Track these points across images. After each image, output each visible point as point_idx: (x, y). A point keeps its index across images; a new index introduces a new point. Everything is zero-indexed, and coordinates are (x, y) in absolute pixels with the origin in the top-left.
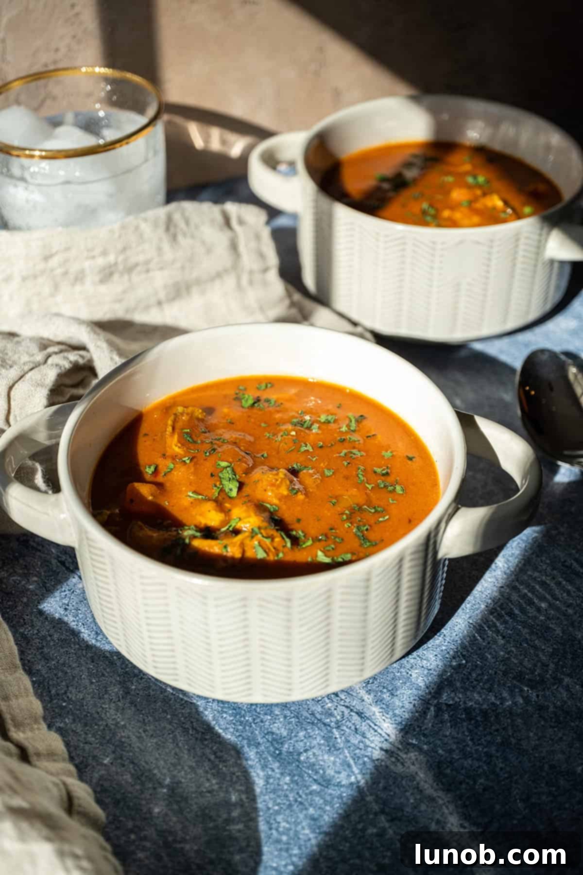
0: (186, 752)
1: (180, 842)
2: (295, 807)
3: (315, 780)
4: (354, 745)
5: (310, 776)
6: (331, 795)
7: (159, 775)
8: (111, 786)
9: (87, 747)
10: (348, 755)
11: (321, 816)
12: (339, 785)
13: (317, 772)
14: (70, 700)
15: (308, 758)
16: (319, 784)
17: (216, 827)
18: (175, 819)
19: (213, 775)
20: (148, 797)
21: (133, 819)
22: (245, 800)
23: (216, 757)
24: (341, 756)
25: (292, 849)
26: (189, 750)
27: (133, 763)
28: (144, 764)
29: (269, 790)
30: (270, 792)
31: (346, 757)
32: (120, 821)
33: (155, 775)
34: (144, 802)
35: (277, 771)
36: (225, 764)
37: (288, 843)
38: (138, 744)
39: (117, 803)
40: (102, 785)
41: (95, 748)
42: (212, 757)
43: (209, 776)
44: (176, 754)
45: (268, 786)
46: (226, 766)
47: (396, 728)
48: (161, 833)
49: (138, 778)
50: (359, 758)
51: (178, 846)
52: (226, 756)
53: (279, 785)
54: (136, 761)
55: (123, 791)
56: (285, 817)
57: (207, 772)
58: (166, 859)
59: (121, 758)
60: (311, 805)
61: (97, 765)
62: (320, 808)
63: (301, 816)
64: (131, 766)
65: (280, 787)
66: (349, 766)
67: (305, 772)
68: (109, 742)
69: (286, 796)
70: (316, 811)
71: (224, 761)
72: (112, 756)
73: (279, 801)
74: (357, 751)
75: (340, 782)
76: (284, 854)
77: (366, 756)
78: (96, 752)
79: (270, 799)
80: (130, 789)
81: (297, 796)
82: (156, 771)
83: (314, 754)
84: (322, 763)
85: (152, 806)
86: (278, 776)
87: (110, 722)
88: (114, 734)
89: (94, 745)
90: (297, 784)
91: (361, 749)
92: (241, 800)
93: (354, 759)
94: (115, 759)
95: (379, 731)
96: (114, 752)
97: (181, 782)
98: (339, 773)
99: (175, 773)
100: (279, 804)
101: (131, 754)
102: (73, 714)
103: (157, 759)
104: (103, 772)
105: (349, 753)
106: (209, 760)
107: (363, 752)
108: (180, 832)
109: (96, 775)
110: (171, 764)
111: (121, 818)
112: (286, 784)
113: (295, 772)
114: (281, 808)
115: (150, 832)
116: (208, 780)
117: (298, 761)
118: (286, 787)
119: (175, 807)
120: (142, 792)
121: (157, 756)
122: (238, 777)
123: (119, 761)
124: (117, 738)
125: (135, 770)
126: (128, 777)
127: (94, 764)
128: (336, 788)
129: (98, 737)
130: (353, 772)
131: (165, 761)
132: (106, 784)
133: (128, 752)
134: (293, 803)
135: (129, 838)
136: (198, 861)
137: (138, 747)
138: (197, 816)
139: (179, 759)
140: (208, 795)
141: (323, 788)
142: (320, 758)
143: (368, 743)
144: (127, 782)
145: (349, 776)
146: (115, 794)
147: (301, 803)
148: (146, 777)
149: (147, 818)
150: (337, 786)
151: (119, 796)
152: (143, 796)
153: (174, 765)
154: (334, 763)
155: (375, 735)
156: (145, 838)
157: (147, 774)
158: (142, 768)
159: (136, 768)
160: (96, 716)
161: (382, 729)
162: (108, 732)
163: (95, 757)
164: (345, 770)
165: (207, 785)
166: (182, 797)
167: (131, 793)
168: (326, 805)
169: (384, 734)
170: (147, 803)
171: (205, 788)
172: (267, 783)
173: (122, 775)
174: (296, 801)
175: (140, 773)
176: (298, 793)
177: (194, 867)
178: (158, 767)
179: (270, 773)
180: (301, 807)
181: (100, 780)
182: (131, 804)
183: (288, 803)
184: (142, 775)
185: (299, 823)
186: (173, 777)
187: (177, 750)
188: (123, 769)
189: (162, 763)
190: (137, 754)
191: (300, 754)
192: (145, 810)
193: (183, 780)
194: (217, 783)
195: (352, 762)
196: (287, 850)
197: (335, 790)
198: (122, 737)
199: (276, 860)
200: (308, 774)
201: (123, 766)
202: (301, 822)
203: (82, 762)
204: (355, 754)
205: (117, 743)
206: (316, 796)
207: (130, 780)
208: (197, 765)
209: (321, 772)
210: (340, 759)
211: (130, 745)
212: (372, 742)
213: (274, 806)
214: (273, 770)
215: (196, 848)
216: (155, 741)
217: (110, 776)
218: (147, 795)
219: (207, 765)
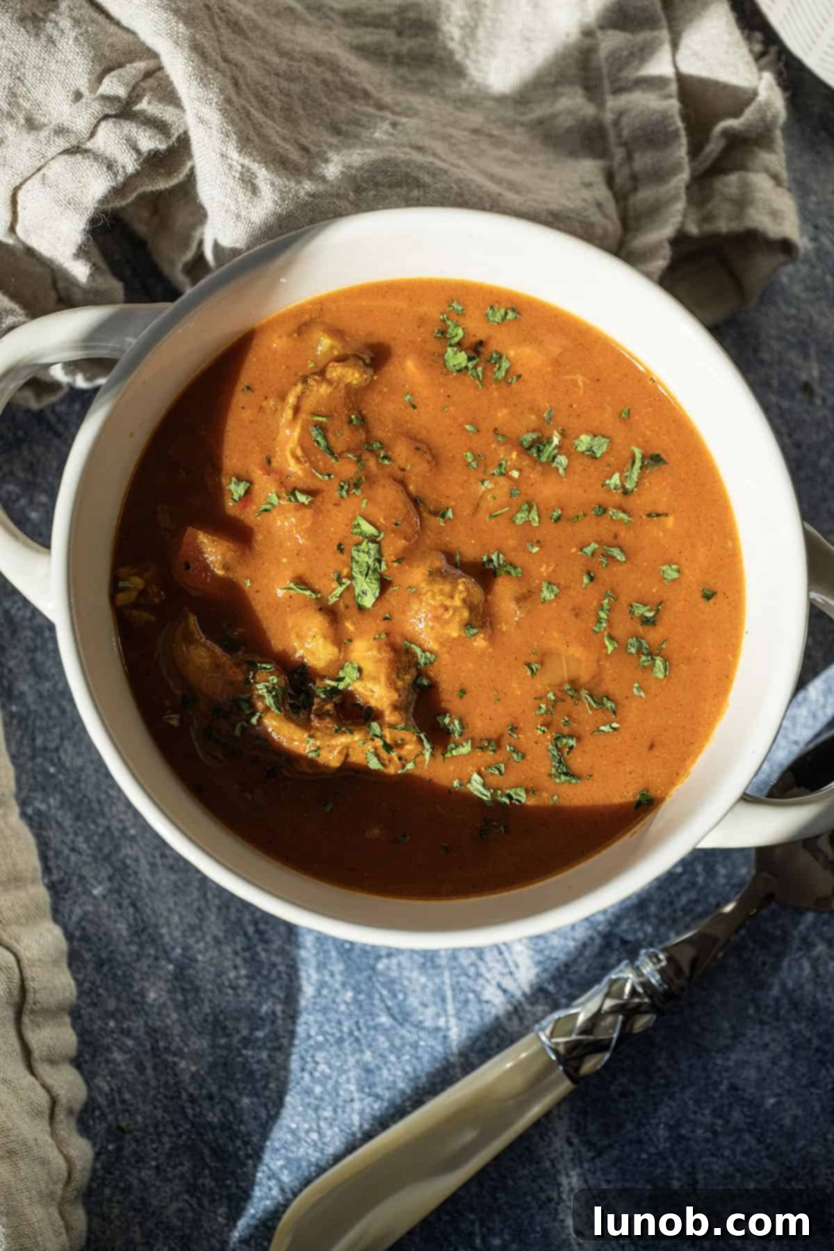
0: (214, 909)
1: (175, 1055)
2: (346, 1044)
3: (388, 1009)
4: (462, 967)
5: (382, 1000)
6: (402, 1038)
7: (167, 939)
8: (95, 934)
9: (73, 858)
10: (447, 980)
11: (379, 1068)
12: (419, 1026)
13: (394, 996)
14: (61, 766)
15: (388, 968)
16: (392, 1016)
17: (228, 1047)
18: (174, 1016)
19: (245, 960)
20: (145, 969)
21: (118, 998)
22: (279, 1014)
23: (258, 931)
24: (437, 980)
25: (324, 1109)
26: (219, 908)
27: (133, 905)
28: (149, 911)
29: (318, 1007)
30: (318, 1011)
31: (443, 983)
32: (99, 995)
33: (161, 936)
34: (137, 976)
35: (338, 977)
36: (265, 946)
37: (321, 1099)
38: (148, 877)
39: (100, 964)
40: (84, 929)
41: (85, 863)
42: (251, 929)
43: (239, 961)
44: (199, 910)
45: (318, 1000)
46: (265, 950)
47: (532, 957)
48: (151, 1031)
49: (137, 934)
50: (462, 990)
51: (170, 1059)
52: (271, 932)
53: (334, 1002)
54: (139, 904)
55: (111, 948)
56: (328, 1057)
57: (236, 953)
58: (149, 1072)
59: (119, 892)
60: (370, 1046)
61: (84, 893)
62: (381, 1056)
63: (351, 1061)
64: (131, 910)
65: (335, 1006)
66: (444, 1000)
67: (377, 990)
68: (107, 858)
69: (339, 1023)
70: (374, 1058)
71: (266, 942)
72: (107, 885)
73: (327, 1028)
74: (463, 979)
75: (421, 1022)
76: (310, 1112)
77: (474, 991)
78: (85, 871)
79: (316, 1022)
80: (123, 948)
81: (354, 1028)
82: (164, 931)
83: (399, 965)
84: (406, 983)
85: (147, 984)
86: (337, 986)
87: (115, 824)
88: (117, 848)
89: (86, 858)
90: (361, 1007)
91: (469, 977)
92: (274, 1013)
93: (453, 990)
94: (111, 891)
95: (506, 954)
96: (110, 879)
97: (196, 961)
98: (425, 1005)
99: (191, 941)
100: (324, 1034)
101: (135, 890)
102: (62, 792)
103: (170, 910)
104: (90, 908)
105: (451, 977)
106: (246, 934)
107: (470, 983)
108: (177, 1039)
109: (78, 911)
110: (190, 925)
111: (101, 991)
112: (346, 1003)
113: (363, 987)
114: (327, 1040)
115: (137, 1024)
116: (236, 967)
117: (373, 968)
118: (343, 1008)
119: (180, 997)
120: (139, 958)
121: (172, 905)
122: (279, 973)
123: (115, 896)
124: (121, 855)
125: (135, 919)
126: (122, 927)
127: (79, 889)
128: (413, 1030)
129: (92, 844)
130: (445, 1011)
131: (181, 917)
132: (91, 930)
133: (131, 884)
134: (345, 1036)
135: (107, 1024)
136: (191, 1089)
137: (148, 882)
138: (206, 1021)
139: (201, 920)
140: (230, 991)
141: (395, 1024)
142: (406, 973)
143: (483, 970)
144: (120, 935)
145: (438, 1015)
146: (99, 949)
147: (357, 1040)
148: (150, 935)
149: (138, 1004)
150: (416, 1026)
151: (104, 955)
152: (138, 965)
153: (192, 928)
154: (424, 987)
155: (498, 961)
156: (127, 1033)
157: (150, 930)
158: (145, 917)
159: (138, 916)
160: (96, 806)
161: (511, 953)
162: (107, 840)
163: (82, 878)
164: (435, 1004)
165: (232, 974)
166: (191, 982)
167: (122, 955)
168: (391, 1052)
169: (511, 964)
170: (142, 979)
171: (229, 979)
172: (319, 991)
173: (115, 922)
174: (351, 1033)
175: (141, 926)
176: (357, 1023)
177: (184, 1096)
178: (168, 924)
179: (327, 978)
180: (355, 1045)
181: (82, 919)
182: (119, 973)
183: (338, 1035)
184: (143, 930)
185: (345, 1072)
186: (186, 948)
187: (203, 903)
188: (119, 911)
189: (176, 919)
190: (143, 893)
191: (378, 958)
192: (136, 989)
193: (200, 957)
194: (247, 977)
195: (449, 994)
196: (317, 1109)
197: (410, 1032)
198: (127, 856)
199: (297, 1119)
200: (381, 995)
201: (120, 906)
202: (349, 1070)
203: (61, 881)
204: (458, 983)
205: (118, 865)
206: (382, 1035)
207: (125, 933)
208: (226, 937)
209: (401, 996)
210: (435, 984)
211: (136, 873)
212: (489, 970)
213: (317, 1034)
214: (332, 975)
215: (193, 1068)
216: (173, 877)
217: (99, 917)
218: (144, 964)
219: (240, 942)
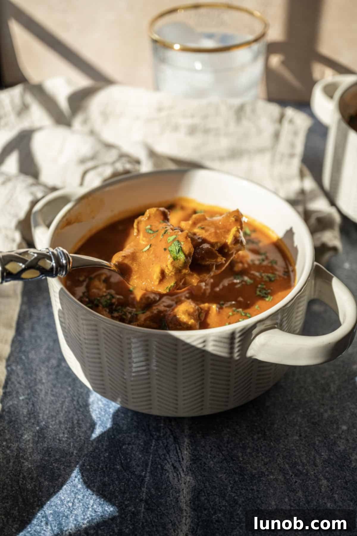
0: (64, 412)
1: (25, 459)
2: (98, 473)
3: (122, 463)
4: (159, 455)
5: (120, 460)
6: (124, 476)
7: (41, 418)
8: (14, 411)
9: (18, 385)
10: (151, 458)
11: (109, 485)
12: (133, 473)
13: (126, 459)
14: (27, 358)
15: (127, 448)
16: (122, 467)
17: (48, 461)
18: (31, 445)
19: (69, 432)
20: (27, 427)
21: (11, 435)
22: (74, 454)
23: (78, 423)
24: (146, 457)
25: (79, 495)
26: (66, 412)
27: (33, 405)
28: (38, 407)
29: (92, 455)
30: (92, 457)
31: (149, 459)
32: (4, 432)
33: (39, 416)
34: (23, 428)
35: (104, 447)
36: (79, 429)
37: (79, 490)
38: (43, 396)
40: (10, 409)
41: (21, 388)
42: (75, 422)
43: (66, 431)
44: (58, 411)
45: (93, 453)
46: (78, 430)
47: (190, 457)
48: (19, 449)
49: (30, 414)
50: (156, 463)
51: (22, 461)
52: (83, 425)
53: (99, 455)
54: (35, 404)
55: (17, 417)
56: (89, 475)
57: (66, 429)
58: (11, 464)
59: (29, 399)
60: (108, 475)
61: (16, 397)
62: (112, 480)
63: (98, 479)
64: (31, 406)
65: (99, 457)
66: (147, 465)
67: (120, 455)
68: (30, 388)
69: (99, 464)
70: (108, 481)
71: (80, 427)
72: (26, 396)
73: (92, 464)
74: (158, 459)
75: (134, 472)
76: (72, 494)
77: (161, 465)
78: (20, 391)
79: (89, 460)
80: (22, 418)
81: (104, 467)
82: (41, 415)
83: (132, 448)
84: (133, 455)
85: (25, 432)
86: (103, 450)
87: (39, 378)
88: (36, 385)
89: (22, 386)
90: (110, 460)
91: (161, 459)
92: (72, 453)
93: (152, 463)
94: (26, 398)
95: (180, 454)
96: (28, 394)
97: (49, 428)
98: (138, 466)
99: (50, 420)
100: (90, 466)
101: (36, 399)
102: (24, 365)
103: (46, 409)
104: (16, 402)
105: (152, 458)
106: (73, 423)
107: (160, 461)
108: (28, 454)
109: (11, 403)
110: (52, 415)
111: (6, 431)
112: (104, 456)
113: (114, 453)
114: (91, 469)
115: (14, 446)
116: (64, 433)
117: (121, 447)
118: (102, 458)
119: (36, 439)
120: (26, 422)
121: (48, 407)
122: (81, 439)
123: (28, 401)
124: (36, 388)
125: (31, 409)
126: (25, 411)
127: (15, 396)
128: (130, 474)
129: (27, 382)
130: (146, 470)
131: (49, 412)
132: (12, 409)
133: (35, 397)
134: (99, 469)
135: (2, 443)
136: (25, 474)
137: (42, 398)
138: (43, 449)
139: (57, 414)
140: (58, 441)
141: (122, 470)
142: (134, 452)
143: (168, 457)
144: (23, 413)
145: (143, 471)
146: (12, 417)
147: (104, 472)
148: (35, 415)
149: (18, 439)
150: (131, 473)
151: (13, 419)
152: (25, 425)
153: (52, 416)
154: (140, 459)
155: (175, 455)
156: (9, 448)
157: (35, 414)
158: (35, 410)
159: (33, 408)
160: (34, 371)
161: (182, 454)
162: (33, 382)
163: (17, 392)
164: (142, 466)
165: (61, 435)
166: (43, 435)
167: (20, 420)
168: (117, 480)
169: (180, 457)
170: (24, 430)
171: (59, 437)
172: (94, 451)
173: (23, 409)
174: (102, 469)
175: (33, 411)
176: (106, 465)
177: (21, 476)
178: (44, 413)
179: (100, 446)
180: (102, 473)
181: (11, 406)
182: (16, 426)
183: (96, 468)
184: (32, 413)
185: (94, 482)
186: (47, 422)
187: (60, 409)
188: (26, 405)
189: (47, 412)
190: (39, 401)
191: (124, 444)
192: (20, 433)
193: (51, 427)
194: (67, 437)
195: (150, 464)
196: (76, 493)
197: (128, 474)
198: (38, 388)
199: (65, 495)
200: (120, 457)
201: (28, 404)
202: (96, 482)
203: (9, 392)
204: (155, 460)
205: (33, 391)
206: (115, 473)
207: (25, 413)
208: (64, 422)
209: (129, 460)
210: (144, 458)
211: (39, 394)
212: (170, 458)
213: (88, 465)
214: (102, 445)
215: (30, 466)
216: (52, 398)
217: (18, 406)
218: (27, 425)
219: (69, 425)
